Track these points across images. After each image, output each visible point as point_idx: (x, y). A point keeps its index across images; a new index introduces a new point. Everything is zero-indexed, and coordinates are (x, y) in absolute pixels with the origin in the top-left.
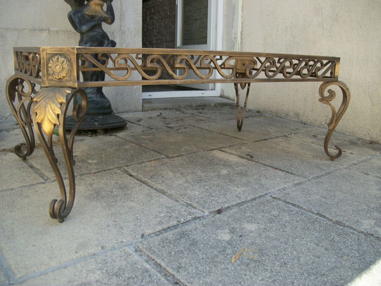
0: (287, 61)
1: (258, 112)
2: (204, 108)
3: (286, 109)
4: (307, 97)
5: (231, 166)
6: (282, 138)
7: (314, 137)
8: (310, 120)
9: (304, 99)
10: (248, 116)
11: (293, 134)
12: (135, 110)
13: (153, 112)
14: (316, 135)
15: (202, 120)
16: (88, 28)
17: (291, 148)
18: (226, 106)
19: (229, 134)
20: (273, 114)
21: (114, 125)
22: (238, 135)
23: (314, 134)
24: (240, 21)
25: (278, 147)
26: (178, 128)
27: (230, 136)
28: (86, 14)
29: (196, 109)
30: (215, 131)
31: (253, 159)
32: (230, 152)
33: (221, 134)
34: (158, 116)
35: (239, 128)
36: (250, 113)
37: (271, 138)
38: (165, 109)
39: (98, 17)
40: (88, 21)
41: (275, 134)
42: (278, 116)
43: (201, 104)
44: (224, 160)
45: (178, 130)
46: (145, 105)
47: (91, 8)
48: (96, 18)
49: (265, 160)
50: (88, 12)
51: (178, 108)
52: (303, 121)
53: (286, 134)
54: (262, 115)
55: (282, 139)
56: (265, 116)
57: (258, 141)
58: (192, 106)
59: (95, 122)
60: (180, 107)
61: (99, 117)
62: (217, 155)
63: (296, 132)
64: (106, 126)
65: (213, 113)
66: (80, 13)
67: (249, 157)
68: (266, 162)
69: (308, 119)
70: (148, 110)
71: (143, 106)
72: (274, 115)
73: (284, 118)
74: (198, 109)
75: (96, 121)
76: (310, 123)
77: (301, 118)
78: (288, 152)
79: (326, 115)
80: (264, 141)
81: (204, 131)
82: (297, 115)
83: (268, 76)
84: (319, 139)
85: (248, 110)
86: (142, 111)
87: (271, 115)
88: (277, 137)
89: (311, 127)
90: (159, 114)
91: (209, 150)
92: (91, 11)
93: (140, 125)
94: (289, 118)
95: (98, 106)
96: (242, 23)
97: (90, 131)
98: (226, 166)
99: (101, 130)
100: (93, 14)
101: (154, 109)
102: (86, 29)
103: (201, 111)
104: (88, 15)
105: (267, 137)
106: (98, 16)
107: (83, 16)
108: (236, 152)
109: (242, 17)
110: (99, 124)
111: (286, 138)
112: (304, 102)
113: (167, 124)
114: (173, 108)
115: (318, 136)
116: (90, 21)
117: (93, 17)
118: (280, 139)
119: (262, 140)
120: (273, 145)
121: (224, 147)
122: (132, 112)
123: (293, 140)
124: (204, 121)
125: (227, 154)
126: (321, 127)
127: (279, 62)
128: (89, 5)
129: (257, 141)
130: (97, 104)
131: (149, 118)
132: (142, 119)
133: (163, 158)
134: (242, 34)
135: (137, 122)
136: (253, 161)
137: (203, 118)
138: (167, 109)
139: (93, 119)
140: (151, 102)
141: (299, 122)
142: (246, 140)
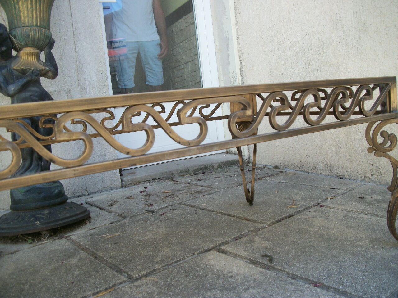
0: (308, 94)
1: (276, 168)
2: (205, 171)
3: (313, 160)
4: (339, 141)
5: (235, 288)
6: (314, 208)
7: (362, 200)
8: (349, 172)
9: (335, 144)
10: (263, 176)
11: (329, 199)
12: (112, 188)
13: (136, 186)
14: (363, 196)
15: (199, 192)
16: (17, 88)
17: (333, 229)
18: (234, 164)
19: (235, 213)
20: (296, 168)
21: (66, 221)
22: (249, 213)
23: (359, 193)
24: (236, 54)
25: (311, 229)
26: (163, 211)
27: (236, 217)
28: (15, 69)
29: (194, 174)
30: (215, 210)
31: (273, 265)
32: (235, 252)
33: (223, 214)
34: (141, 192)
35: (250, 200)
36: (266, 171)
37: (299, 212)
38: (153, 179)
39: (31, 71)
40: (18, 78)
41: (302, 203)
42: (303, 171)
43: (200, 167)
44: (224, 275)
45: (162, 215)
46: (124, 179)
47: (22, 60)
48: (28, 73)
49: (293, 265)
50: (16, 66)
51: (171, 176)
52: (338, 174)
53: (319, 201)
54: (282, 172)
55: (315, 212)
56: (286, 172)
57: (280, 221)
58: (189, 170)
59: (36, 221)
60: (172, 174)
61: (42, 213)
62: (213, 263)
63: (333, 195)
64: (52, 225)
65: (216, 177)
66: (6, 69)
67: (265, 261)
68: (295, 269)
69: (345, 171)
70: (130, 184)
71: (122, 180)
72: (298, 169)
73: (312, 173)
74: (197, 174)
75: (37, 219)
76: (349, 176)
77: (336, 171)
78: (329, 239)
79: (371, 163)
80: (288, 219)
81: (200, 211)
82: (329, 167)
83: (276, 127)
84: (369, 203)
85: (262, 166)
86: (122, 187)
87: (294, 169)
88: (307, 208)
89: (352, 181)
90: (143, 189)
91: (202, 253)
92: (21, 63)
93: (110, 212)
94: (319, 172)
95: (42, 196)
96: (240, 57)
97: (29, 235)
98: (227, 289)
99: (46, 232)
100: (22, 67)
101: (137, 183)
102: (14, 90)
103: (200, 176)
104: (17, 70)
105: (291, 212)
106: (30, 69)
107: (11, 72)
108: (245, 251)
109: (239, 50)
110: (42, 224)
111: (321, 208)
112: (336, 148)
113: (149, 206)
114: (164, 178)
115: (366, 196)
116: (21, 78)
117: (23, 72)
118: (312, 212)
119: (286, 218)
120: (302, 226)
121: (227, 243)
122: (108, 190)
123: (332, 210)
124: (202, 193)
125: (230, 258)
126: (366, 181)
127: (293, 99)
128: (19, 56)
129: (277, 222)
130: (39, 193)
131: (127, 198)
132: (117, 201)
133: (121, 283)
134: (242, 71)
135: (108, 208)
136: (273, 268)
137: (202, 188)
138: (156, 179)
139: (34, 216)
140: (135, 173)
141: (333, 176)
142: (261, 223)
